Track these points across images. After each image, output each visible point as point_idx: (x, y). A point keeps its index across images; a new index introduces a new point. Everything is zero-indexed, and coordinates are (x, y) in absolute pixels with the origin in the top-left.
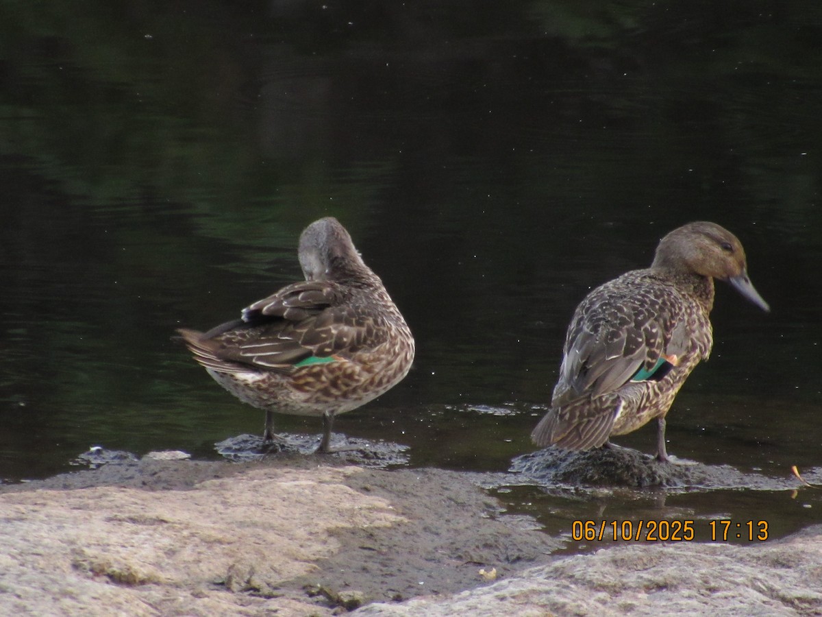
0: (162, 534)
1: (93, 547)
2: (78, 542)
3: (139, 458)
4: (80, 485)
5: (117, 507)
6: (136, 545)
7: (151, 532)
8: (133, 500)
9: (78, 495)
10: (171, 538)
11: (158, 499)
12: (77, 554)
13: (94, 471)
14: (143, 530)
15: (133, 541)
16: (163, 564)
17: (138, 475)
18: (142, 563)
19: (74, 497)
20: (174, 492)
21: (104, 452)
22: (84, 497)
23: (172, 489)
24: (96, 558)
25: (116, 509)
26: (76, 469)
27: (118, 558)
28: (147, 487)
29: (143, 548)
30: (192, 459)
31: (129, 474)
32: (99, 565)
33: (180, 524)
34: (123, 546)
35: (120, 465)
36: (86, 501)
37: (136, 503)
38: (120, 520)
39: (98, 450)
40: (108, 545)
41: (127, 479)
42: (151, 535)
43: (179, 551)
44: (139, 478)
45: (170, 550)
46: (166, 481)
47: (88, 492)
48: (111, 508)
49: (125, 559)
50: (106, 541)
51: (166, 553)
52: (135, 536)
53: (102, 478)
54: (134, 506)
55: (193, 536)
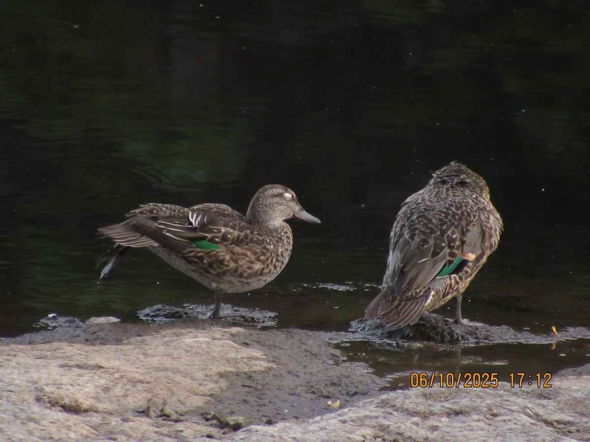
0: (100, 377)
1: (50, 385)
2: (40, 382)
3: (83, 322)
4: (41, 341)
5: (68, 357)
6: (81, 384)
7: (92, 375)
8: (79, 352)
9: (39, 349)
10: (106, 379)
11: (97, 351)
12: (39, 391)
13: (51, 332)
14: (86, 373)
15: (79, 381)
16: (101, 398)
17: (83, 334)
18: (85, 398)
19: (37, 350)
20: (108, 346)
21: (58, 318)
22: (44, 350)
23: (106, 344)
24: (53, 393)
25: (66, 359)
26: (37, 330)
27: (68, 393)
28: (89, 343)
29: (86, 387)
30: (121, 322)
31: (76, 334)
32: (55, 398)
33: (113, 369)
34: (72, 385)
35: (69, 327)
36: (45, 353)
37: (81, 354)
38: (70, 367)
39: (54, 317)
40: (62, 384)
41: (75, 337)
42: (92, 377)
43: (112, 389)
44: (83, 336)
45: (106, 388)
46: (102, 339)
47: (47, 346)
48: (63, 358)
49: (74, 394)
50: (60, 382)
51: (103, 390)
52: (80, 378)
53: (57, 336)
54: (80, 356)
55: (123, 378)
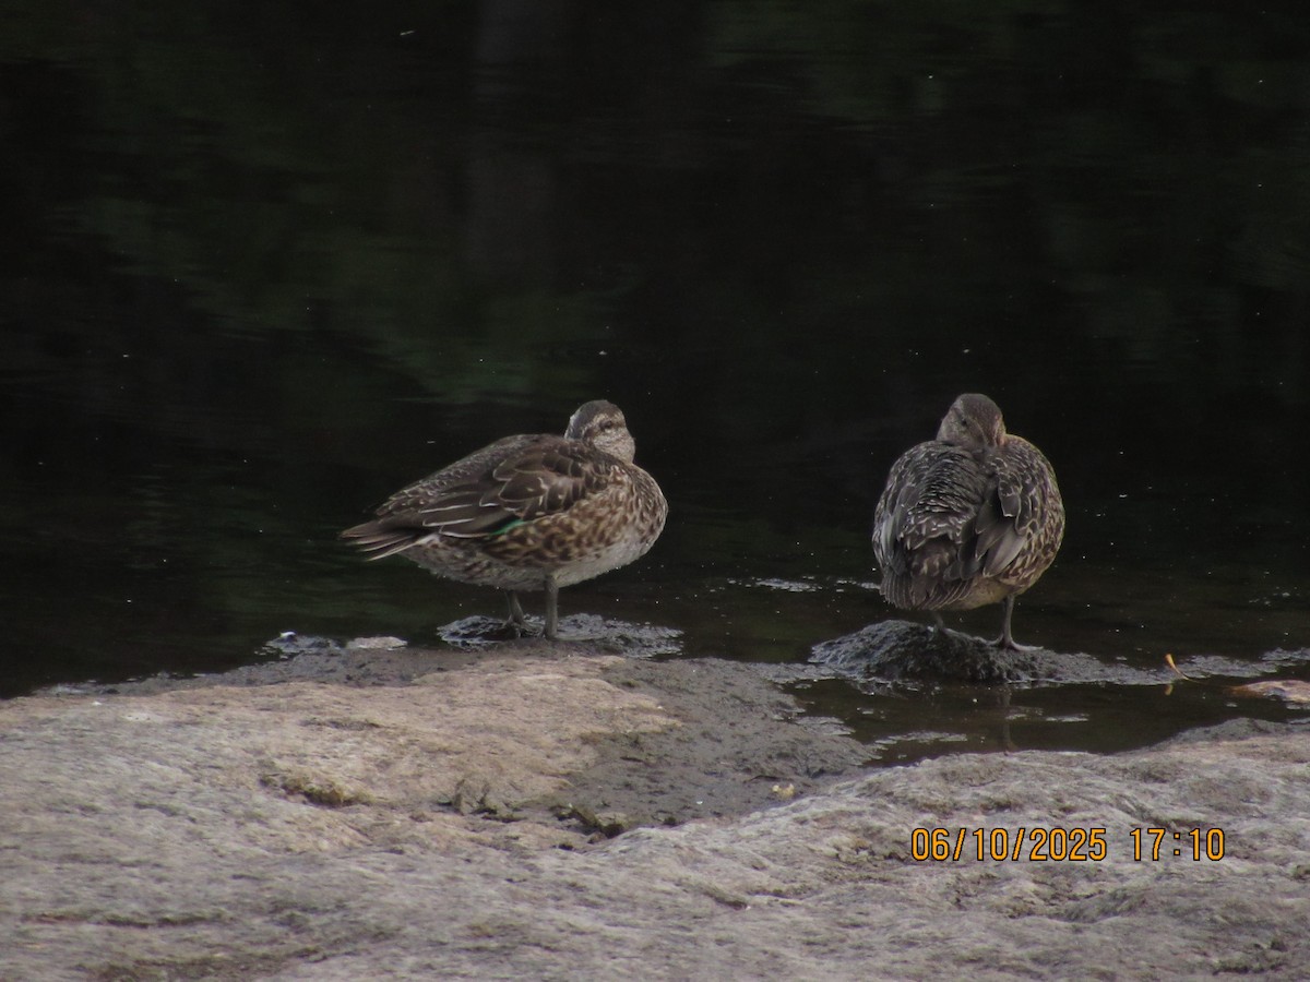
0: (373, 742)
1: (285, 757)
2: (267, 752)
3: (342, 645)
4: (270, 681)
5: (316, 707)
6: (340, 755)
7: (359, 739)
8: (335, 698)
9: (267, 692)
10: (384, 746)
11: (368, 697)
12: (266, 766)
13: (286, 663)
14: (348, 737)
15: (337, 750)
16: (374, 780)
17: (341, 667)
18: (347, 779)
19: (261, 696)
20: (387, 688)
21: (298, 638)
22: (274, 695)
23: (383, 685)
24: (290, 771)
25: (314, 711)
26: (262, 660)
27: (318, 772)
28: (352, 683)
29: (349, 759)
30: (408, 646)
31: (329, 666)
32: (295, 780)
33: (395, 728)
34: (325, 757)
35: (318, 654)
36: (276, 700)
37: (340, 703)
38: (319, 724)
39: (291, 636)
40: (305, 756)
41: (328, 672)
42: (358, 743)
43: (394, 763)
44: (342, 671)
45: (383, 761)
46: (376, 675)
47: (278, 689)
48: (308, 709)
49: (327, 773)
50: (302, 751)
51: (377, 766)
52: (338, 744)
53: (297, 671)
54: (337, 706)
55: (413, 744)
